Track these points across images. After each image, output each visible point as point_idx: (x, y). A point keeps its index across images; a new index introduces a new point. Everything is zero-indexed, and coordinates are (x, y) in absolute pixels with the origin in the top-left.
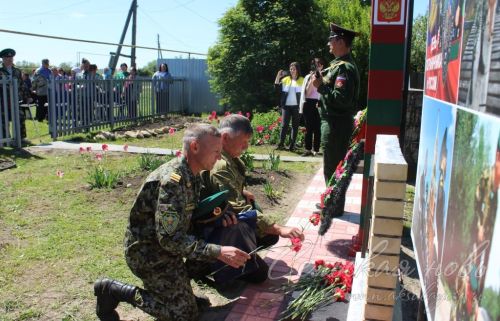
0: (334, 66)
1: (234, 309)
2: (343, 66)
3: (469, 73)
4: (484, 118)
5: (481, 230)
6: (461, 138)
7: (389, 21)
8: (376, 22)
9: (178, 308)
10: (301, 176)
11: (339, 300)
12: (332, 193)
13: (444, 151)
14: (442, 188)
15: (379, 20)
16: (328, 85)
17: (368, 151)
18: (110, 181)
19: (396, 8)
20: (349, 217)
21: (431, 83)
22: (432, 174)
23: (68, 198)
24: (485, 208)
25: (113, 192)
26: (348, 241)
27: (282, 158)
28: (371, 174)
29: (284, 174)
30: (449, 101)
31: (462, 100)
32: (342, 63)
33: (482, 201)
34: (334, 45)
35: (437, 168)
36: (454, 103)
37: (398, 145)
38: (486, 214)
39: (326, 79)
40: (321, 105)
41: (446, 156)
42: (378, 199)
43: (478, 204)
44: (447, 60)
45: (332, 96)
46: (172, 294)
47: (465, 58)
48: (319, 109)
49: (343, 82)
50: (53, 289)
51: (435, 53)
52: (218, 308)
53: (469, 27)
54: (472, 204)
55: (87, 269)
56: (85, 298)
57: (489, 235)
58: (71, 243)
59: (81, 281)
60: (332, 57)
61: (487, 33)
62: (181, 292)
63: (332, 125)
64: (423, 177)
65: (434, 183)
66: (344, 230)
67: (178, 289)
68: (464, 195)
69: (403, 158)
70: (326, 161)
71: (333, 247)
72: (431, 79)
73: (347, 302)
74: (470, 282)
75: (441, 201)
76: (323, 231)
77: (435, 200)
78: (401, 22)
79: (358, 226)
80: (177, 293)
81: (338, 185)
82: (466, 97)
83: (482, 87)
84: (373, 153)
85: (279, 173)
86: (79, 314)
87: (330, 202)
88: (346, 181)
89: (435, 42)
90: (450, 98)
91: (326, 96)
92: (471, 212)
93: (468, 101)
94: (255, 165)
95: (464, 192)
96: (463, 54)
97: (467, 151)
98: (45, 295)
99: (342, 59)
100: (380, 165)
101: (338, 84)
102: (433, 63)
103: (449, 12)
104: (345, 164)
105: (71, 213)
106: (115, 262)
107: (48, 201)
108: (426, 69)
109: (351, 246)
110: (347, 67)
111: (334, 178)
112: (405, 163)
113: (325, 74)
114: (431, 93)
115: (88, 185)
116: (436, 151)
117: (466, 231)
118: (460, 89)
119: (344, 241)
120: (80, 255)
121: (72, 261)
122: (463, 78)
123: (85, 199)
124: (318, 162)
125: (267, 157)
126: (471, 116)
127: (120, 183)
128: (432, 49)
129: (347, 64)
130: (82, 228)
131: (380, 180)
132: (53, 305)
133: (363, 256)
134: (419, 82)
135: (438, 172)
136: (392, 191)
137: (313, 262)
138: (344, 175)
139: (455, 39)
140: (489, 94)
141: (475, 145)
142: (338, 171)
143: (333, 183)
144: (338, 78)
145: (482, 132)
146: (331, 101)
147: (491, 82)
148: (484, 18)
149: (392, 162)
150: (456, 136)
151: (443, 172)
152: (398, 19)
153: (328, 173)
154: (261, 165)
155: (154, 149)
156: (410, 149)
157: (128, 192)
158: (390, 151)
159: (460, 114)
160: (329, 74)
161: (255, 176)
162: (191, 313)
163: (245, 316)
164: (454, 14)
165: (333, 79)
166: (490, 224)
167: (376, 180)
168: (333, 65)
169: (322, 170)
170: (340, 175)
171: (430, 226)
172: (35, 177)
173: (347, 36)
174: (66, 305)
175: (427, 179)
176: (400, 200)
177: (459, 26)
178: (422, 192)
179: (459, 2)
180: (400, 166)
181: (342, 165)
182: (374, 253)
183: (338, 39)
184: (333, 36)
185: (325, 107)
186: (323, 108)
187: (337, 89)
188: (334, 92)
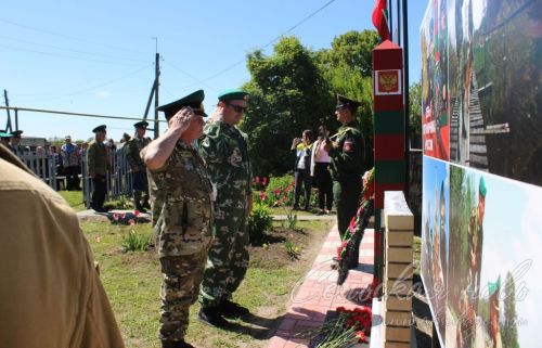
0: (342, 132)
3: (456, 137)
4: (469, 171)
5: (474, 256)
6: (455, 187)
7: (388, 91)
8: (378, 93)
10: (317, 233)
11: (360, 341)
12: (348, 246)
13: (442, 200)
14: (443, 230)
15: (380, 90)
16: (337, 149)
17: (377, 206)
18: (143, 243)
19: (394, 80)
20: (364, 268)
21: (428, 144)
23: (105, 260)
24: (475, 239)
25: (146, 254)
26: (364, 289)
27: (299, 218)
28: (382, 226)
29: (301, 232)
30: (443, 159)
31: (453, 158)
32: (349, 129)
33: (473, 234)
34: (341, 113)
35: (438, 215)
36: (447, 160)
37: (404, 199)
38: (476, 244)
39: (335, 144)
40: (332, 167)
41: (444, 204)
42: (390, 247)
43: (470, 237)
44: (440, 126)
45: (341, 159)
47: (452, 125)
48: (331, 171)
49: (350, 146)
51: (429, 120)
53: (453, 101)
54: (466, 239)
55: (128, 325)
57: (479, 259)
60: (339, 124)
61: (465, 107)
64: (427, 224)
65: (436, 227)
66: (360, 280)
68: (459, 232)
69: (409, 210)
70: (339, 218)
72: (427, 141)
73: (367, 343)
74: (469, 299)
75: (443, 242)
76: (341, 280)
77: (439, 242)
78: (399, 93)
79: (372, 276)
81: (353, 239)
82: (455, 156)
83: (466, 147)
84: (383, 208)
85: (297, 231)
87: (346, 255)
88: (359, 235)
89: (429, 111)
90: (444, 157)
91: (336, 159)
92: (466, 244)
93: (457, 158)
94: (274, 224)
95: (460, 230)
96: (451, 122)
97: (460, 197)
99: (349, 125)
100: (390, 217)
101: (347, 148)
102: (429, 128)
103: (438, 89)
104: (358, 220)
105: (109, 274)
106: (152, 318)
108: (424, 133)
110: (354, 133)
112: (411, 214)
113: (334, 139)
114: (429, 153)
115: (123, 248)
116: (436, 201)
117: (463, 260)
118: (451, 149)
119: (360, 290)
122: (452, 141)
123: (120, 260)
124: (332, 220)
125: (285, 217)
126: (460, 170)
127: (153, 246)
128: (427, 117)
129: (353, 130)
130: (120, 287)
131: (390, 230)
133: (380, 300)
134: (418, 143)
135: (439, 218)
136: (401, 239)
137: (335, 309)
138: (358, 229)
139: (444, 109)
140: (471, 153)
141: (464, 192)
143: (348, 237)
144: (346, 142)
145: (468, 182)
146: (341, 163)
147: (471, 143)
148: (463, 96)
149: (400, 213)
150: (451, 187)
151: (443, 218)
152: (396, 90)
154: (279, 224)
156: (414, 202)
158: (397, 204)
159: (452, 169)
160: (338, 140)
161: (274, 235)
164: (442, 89)
165: (341, 144)
166: (479, 251)
167: (387, 230)
168: (340, 132)
170: (353, 229)
171: (436, 264)
173: (352, 106)
175: (431, 226)
176: (408, 247)
177: (446, 100)
178: (427, 238)
179: (444, 81)
180: (407, 217)
181: (355, 220)
182: (389, 295)
183: (344, 108)
184: (340, 106)
185: (336, 169)
186: (334, 170)
187: (345, 152)
188: (343, 155)
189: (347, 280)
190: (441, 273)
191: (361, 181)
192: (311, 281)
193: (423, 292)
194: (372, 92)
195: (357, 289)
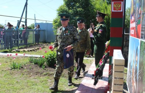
0: (98, 26)
2: (101, 26)
6: (142, 50)
7: (117, 10)
8: (113, 11)
10: (87, 65)
12: (98, 70)
13: (137, 54)
14: (136, 66)
15: (114, 10)
16: (96, 32)
17: (110, 55)
18: (19, 66)
19: (120, 6)
20: (104, 79)
21: (132, 32)
23: (3, 72)
25: (19, 70)
26: (104, 87)
28: (112, 63)
30: (138, 38)
31: (142, 38)
32: (101, 25)
34: (98, 18)
35: (135, 60)
36: (139, 38)
37: (121, 53)
39: (95, 30)
41: (137, 56)
42: (115, 72)
44: (137, 24)
45: (97, 36)
47: (142, 24)
48: (93, 41)
49: (101, 31)
51: (133, 22)
53: (143, 14)
58: (4, 89)
60: (97, 23)
63: (98, 46)
64: (130, 64)
66: (103, 83)
69: (123, 58)
72: (132, 30)
76: (95, 84)
77: (134, 71)
79: (108, 82)
81: (100, 67)
88: (103, 66)
89: (133, 18)
90: (138, 37)
91: (96, 36)
93: (144, 38)
95: (143, 67)
96: (142, 23)
97: (144, 54)
99: (101, 23)
100: (115, 60)
101: (100, 32)
102: (133, 25)
103: (137, 9)
104: (103, 60)
105: (4, 78)
108: (130, 27)
109: (105, 89)
110: (103, 26)
111: (99, 65)
112: (124, 59)
113: (95, 28)
114: (132, 35)
115: (10, 68)
116: (134, 54)
118: (141, 34)
119: (103, 87)
122: (142, 31)
123: (9, 73)
124: (93, 59)
127: (22, 67)
128: (132, 21)
129: (103, 25)
130: (8, 84)
131: (115, 65)
133: (110, 92)
134: (128, 31)
135: (135, 61)
136: (120, 69)
138: (103, 64)
139: (139, 18)
142: (100, 63)
143: (99, 66)
144: (100, 30)
146: (97, 38)
149: (119, 59)
150: (140, 49)
151: (136, 61)
153: (97, 63)
155: (34, 55)
156: (125, 54)
157: (25, 70)
158: (119, 55)
159: (141, 42)
160: (97, 29)
164: (139, 9)
165: (98, 30)
167: (114, 65)
169: (94, 62)
170: (101, 64)
173: (103, 15)
175: (132, 64)
176: (122, 72)
177: (141, 14)
178: (130, 69)
179: (140, 6)
180: (122, 60)
181: (102, 60)
182: (114, 90)
183: (99, 16)
184: (98, 15)
185: (95, 40)
186: (94, 40)
187: (99, 34)
188: (99, 35)
189: (97, 84)
190: (135, 84)
191: (105, 45)
193: (127, 90)
194: (111, 10)
195: (101, 87)
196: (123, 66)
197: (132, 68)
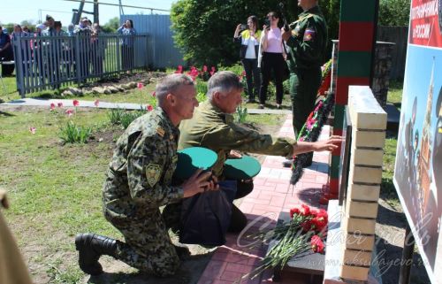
0: (303, 19)
1: (214, 257)
2: (312, 19)
9: (161, 260)
16: (297, 38)
17: (341, 99)
18: (83, 135)
20: (318, 167)
22: (425, 122)
23: (42, 153)
25: (86, 147)
26: (318, 189)
27: (249, 111)
29: (251, 126)
32: (310, 15)
37: (372, 95)
39: (294, 32)
42: (358, 148)
45: (300, 49)
46: (154, 247)
48: (288, 62)
49: (311, 34)
50: (34, 242)
51: (425, 1)
52: (198, 257)
55: (66, 222)
56: (66, 250)
58: (48, 197)
59: (62, 234)
60: (300, 10)
62: (163, 245)
63: (301, 77)
65: (428, 130)
66: (315, 179)
67: (160, 243)
69: (381, 108)
71: (304, 195)
76: (295, 180)
80: (159, 246)
81: (310, 136)
84: (347, 103)
86: (62, 266)
88: (317, 132)
91: (295, 49)
98: (27, 248)
99: (310, 11)
100: (360, 115)
101: (307, 37)
102: (424, 10)
104: (316, 116)
105: (46, 168)
106: (93, 215)
107: (22, 157)
109: (323, 194)
110: (316, 20)
111: (305, 129)
112: (384, 112)
113: (294, 27)
114: (422, 41)
115: (60, 141)
119: (314, 190)
120: (57, 209)
121: (51, 215)
123: (58, 154)
127: (92, 138)
129: (316, 17)
130: (58, 182)
131: (359, 130)
132: (36, 258)
133: (341, 204)
137: (288, 211)
138: (315, 125)
142: (308, 123)
143: (305, 133)
144: (307, 31)
146: (300, 54)
155: (123, 104)
157: (101, 146)
160: (298, 27)
162: (173, 264)
163: (225, 264)
165: (302, 32)
167: (354, 130)
168: (301, 18)
170: (310, 126)
172: (7, 134)
174: (49, 258)
175: (416, 128)
176: (378, 149)
178: (409, 141)
181: (313, 116)
182: (353, 200)
185: (294, 59)
186: (292, 61)
187: (306, 42)
188: (303, 45)
189: (300, 180)
192: (261, 179)
195: (310, 190)
196: (381, 131)
197: (417, 139)
